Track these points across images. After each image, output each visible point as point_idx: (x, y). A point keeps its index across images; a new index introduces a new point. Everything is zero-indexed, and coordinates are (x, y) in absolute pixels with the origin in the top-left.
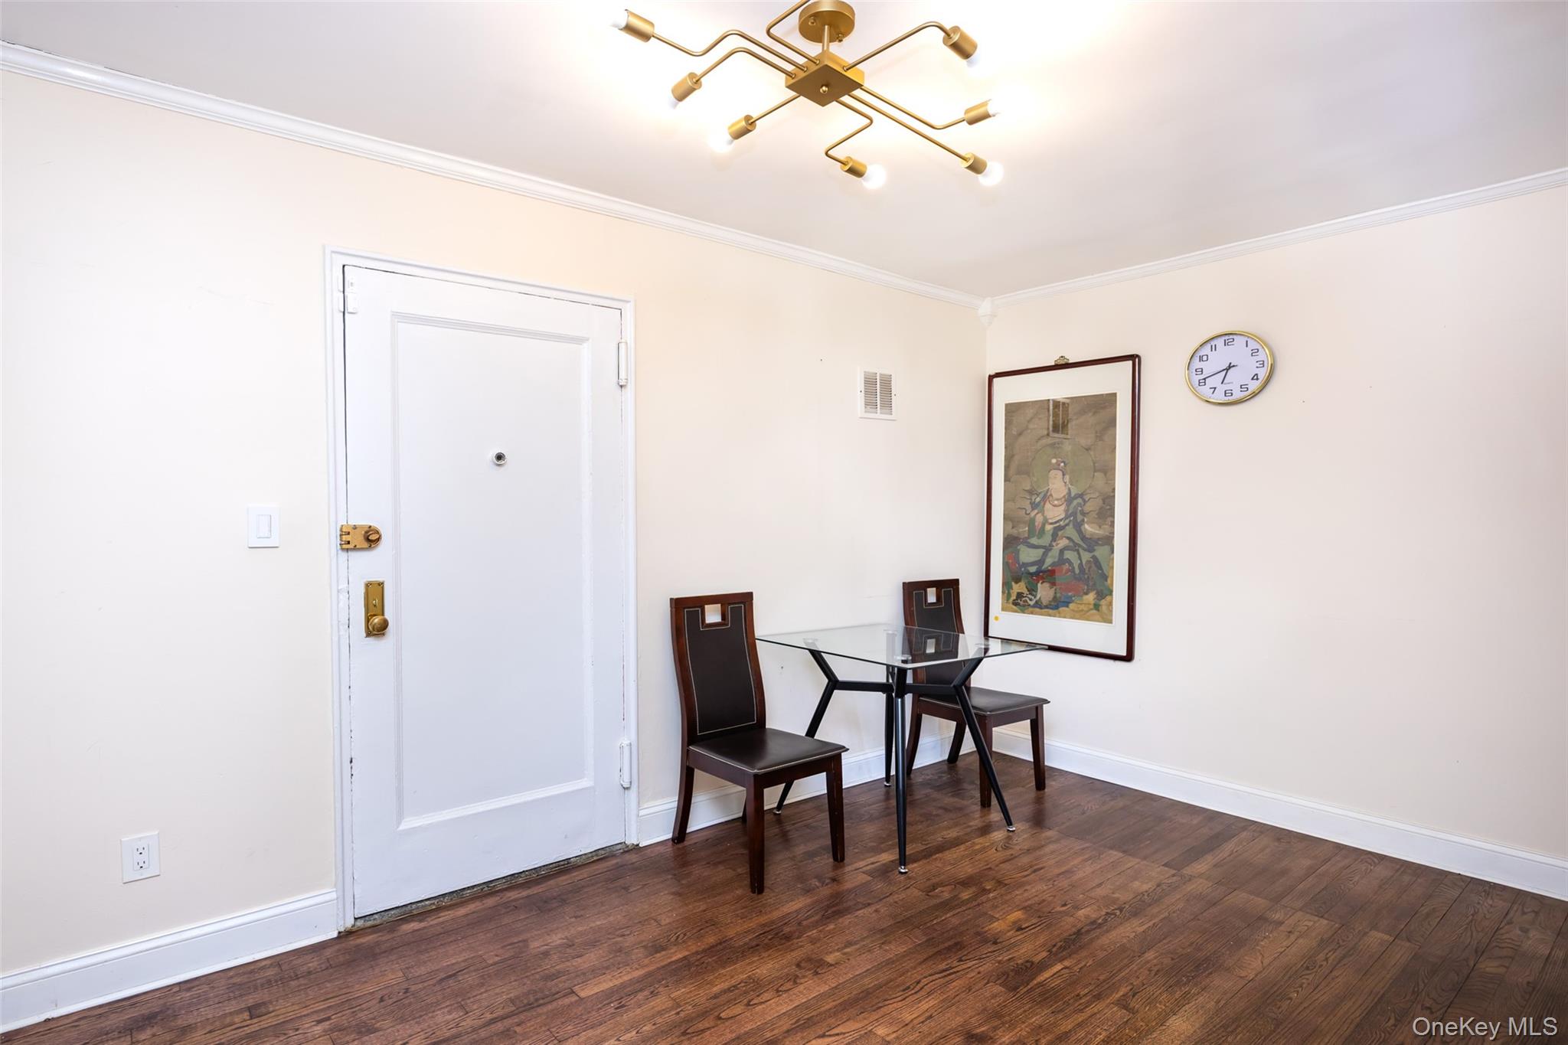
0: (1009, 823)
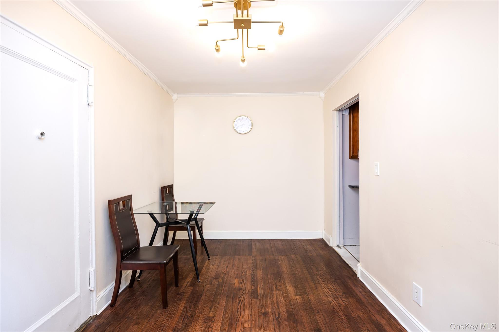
0: (209, 257)
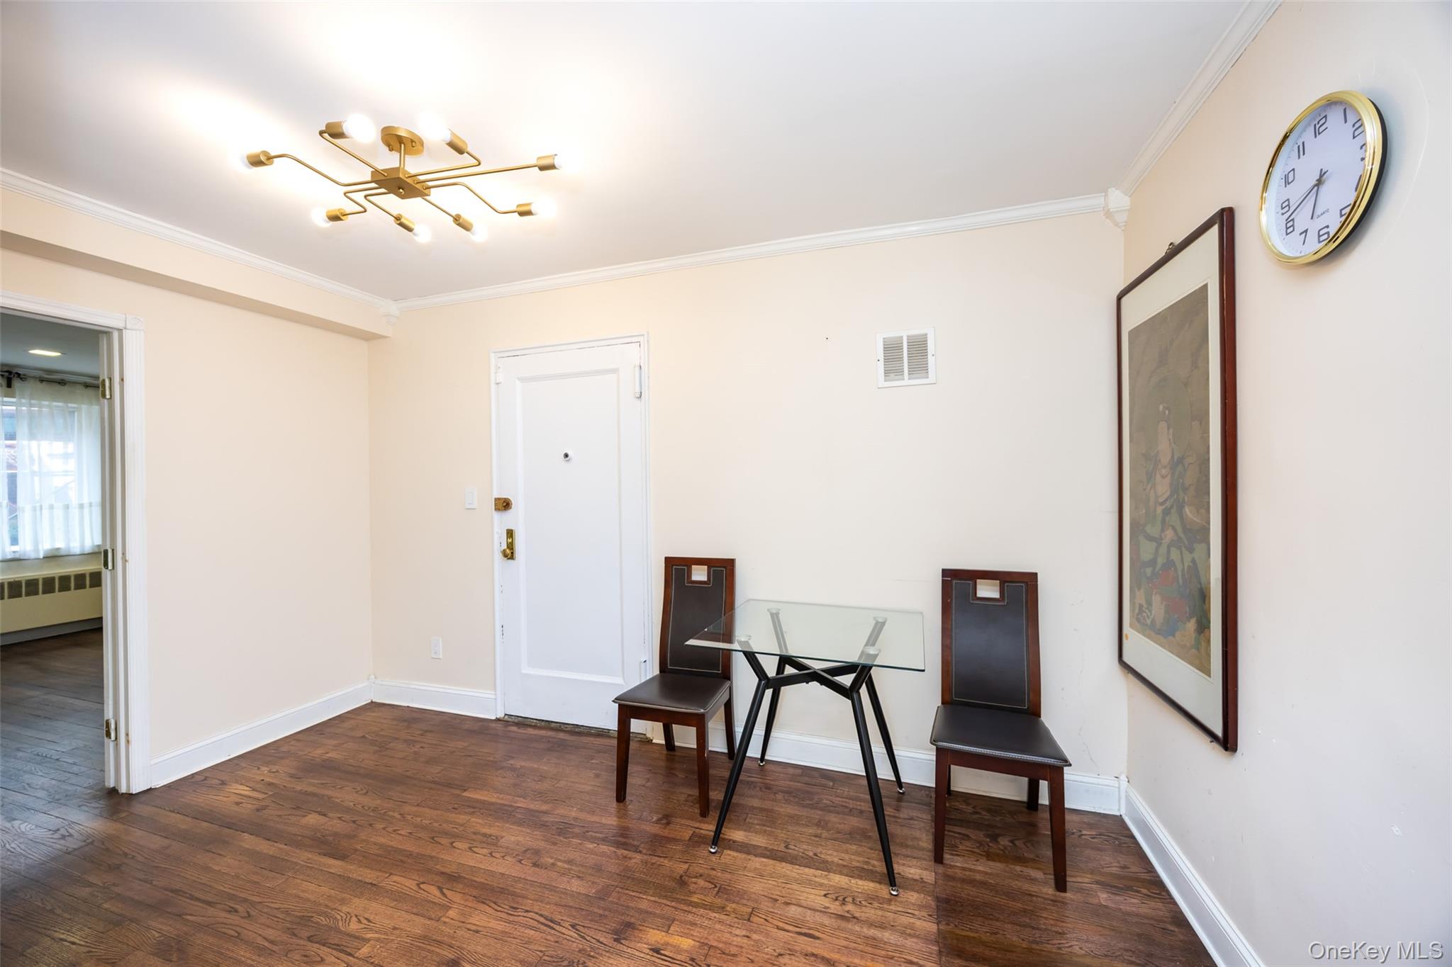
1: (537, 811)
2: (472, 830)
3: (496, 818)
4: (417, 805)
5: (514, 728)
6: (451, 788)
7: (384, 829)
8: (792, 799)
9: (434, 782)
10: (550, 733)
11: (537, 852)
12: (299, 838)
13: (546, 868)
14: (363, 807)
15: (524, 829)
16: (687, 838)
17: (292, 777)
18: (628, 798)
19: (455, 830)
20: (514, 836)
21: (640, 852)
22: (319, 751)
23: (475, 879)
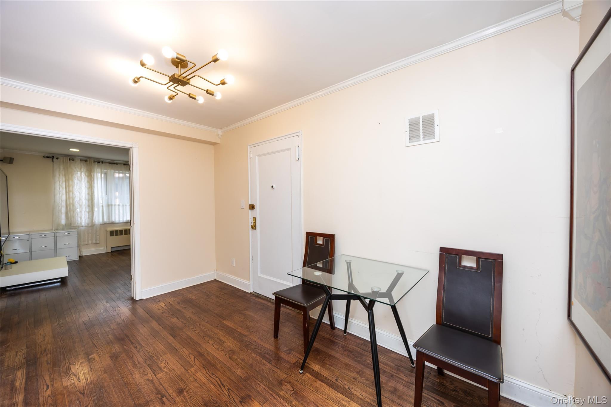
1: (243, 335)
2: (218, 337)
3: (228, 334)
4: (206, 322)
5: (254, 298)
6: (220, 318)
7: (192, 329)
8: (351, 355)
9: (217, 314)
10: (266, 302)
11: (234, 352)
12: (167, 326)
13: (233, 360)
14: (191, 319)
15: (234, 341)
16: (293, 363)
17: (178, 303)
18: (279, 337)
19: (212, 335)
20: (230, 343)
21: (271, 364)
22: (190, 295)
23: (207, 357)
